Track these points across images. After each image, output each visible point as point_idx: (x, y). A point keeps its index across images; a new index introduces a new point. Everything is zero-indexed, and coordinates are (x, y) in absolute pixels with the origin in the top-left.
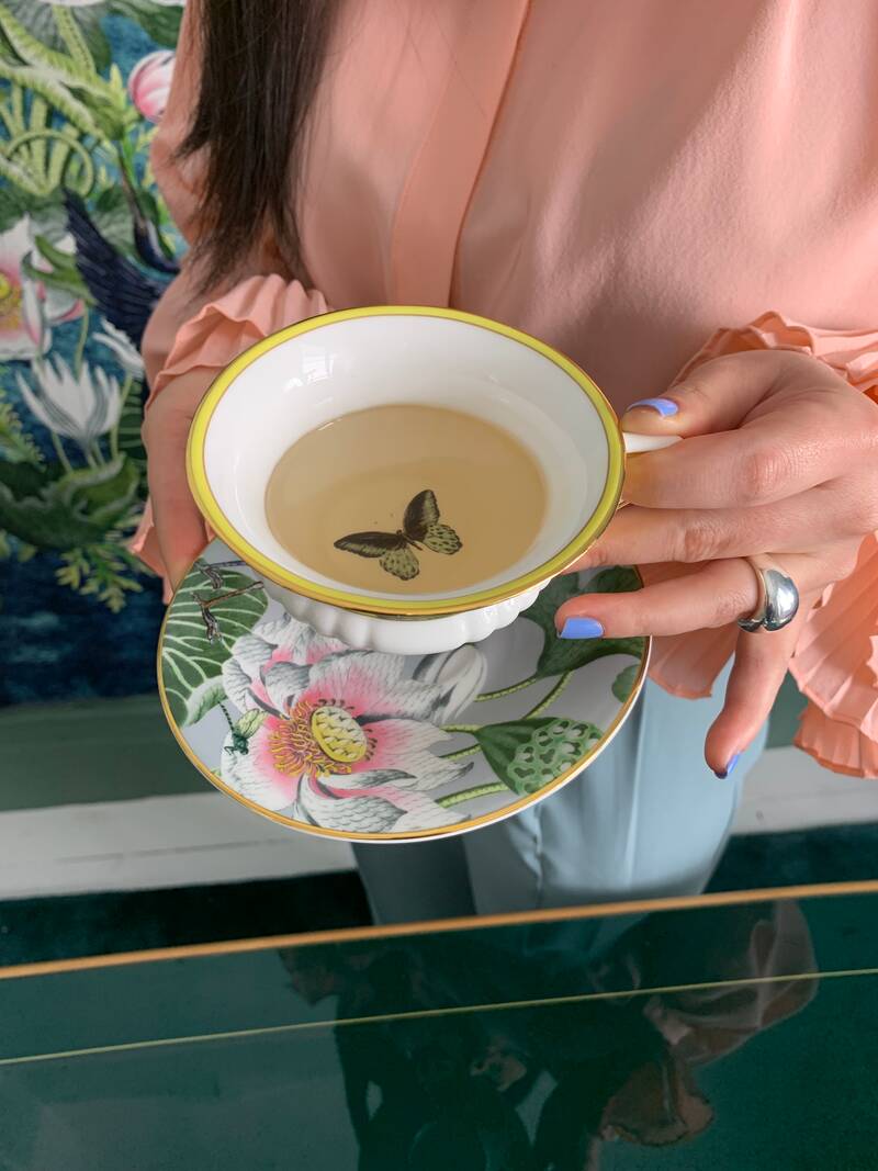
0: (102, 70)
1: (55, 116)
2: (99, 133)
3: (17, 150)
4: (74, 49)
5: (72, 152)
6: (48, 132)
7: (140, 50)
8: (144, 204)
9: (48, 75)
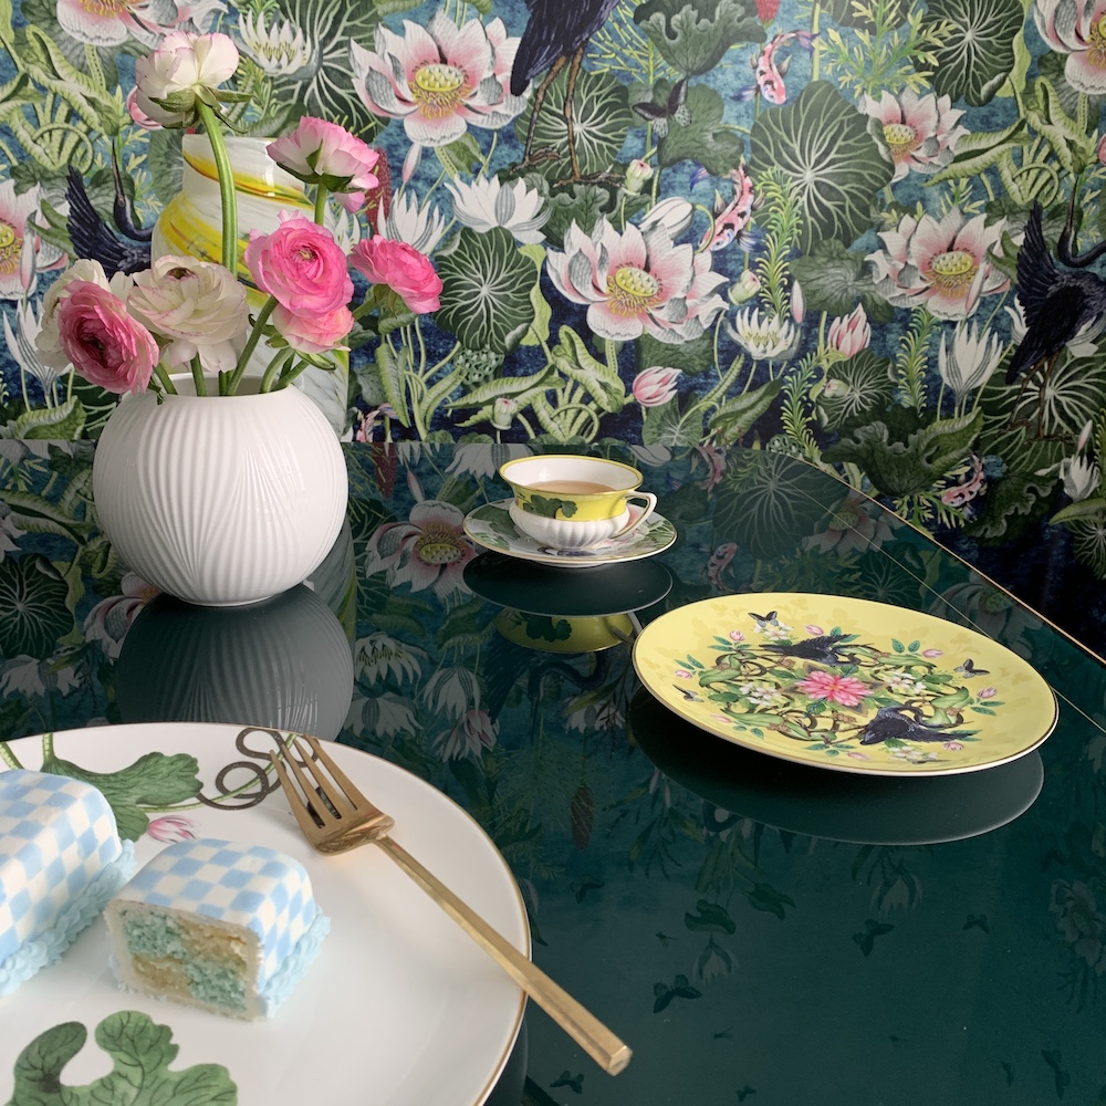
0: (111, 89)
1: (73, 115)
2: (102, 130)
3: (42, 136)
4: (94, 73)
5: (80, 140)
8: (125, 184)
9: (74, 88)
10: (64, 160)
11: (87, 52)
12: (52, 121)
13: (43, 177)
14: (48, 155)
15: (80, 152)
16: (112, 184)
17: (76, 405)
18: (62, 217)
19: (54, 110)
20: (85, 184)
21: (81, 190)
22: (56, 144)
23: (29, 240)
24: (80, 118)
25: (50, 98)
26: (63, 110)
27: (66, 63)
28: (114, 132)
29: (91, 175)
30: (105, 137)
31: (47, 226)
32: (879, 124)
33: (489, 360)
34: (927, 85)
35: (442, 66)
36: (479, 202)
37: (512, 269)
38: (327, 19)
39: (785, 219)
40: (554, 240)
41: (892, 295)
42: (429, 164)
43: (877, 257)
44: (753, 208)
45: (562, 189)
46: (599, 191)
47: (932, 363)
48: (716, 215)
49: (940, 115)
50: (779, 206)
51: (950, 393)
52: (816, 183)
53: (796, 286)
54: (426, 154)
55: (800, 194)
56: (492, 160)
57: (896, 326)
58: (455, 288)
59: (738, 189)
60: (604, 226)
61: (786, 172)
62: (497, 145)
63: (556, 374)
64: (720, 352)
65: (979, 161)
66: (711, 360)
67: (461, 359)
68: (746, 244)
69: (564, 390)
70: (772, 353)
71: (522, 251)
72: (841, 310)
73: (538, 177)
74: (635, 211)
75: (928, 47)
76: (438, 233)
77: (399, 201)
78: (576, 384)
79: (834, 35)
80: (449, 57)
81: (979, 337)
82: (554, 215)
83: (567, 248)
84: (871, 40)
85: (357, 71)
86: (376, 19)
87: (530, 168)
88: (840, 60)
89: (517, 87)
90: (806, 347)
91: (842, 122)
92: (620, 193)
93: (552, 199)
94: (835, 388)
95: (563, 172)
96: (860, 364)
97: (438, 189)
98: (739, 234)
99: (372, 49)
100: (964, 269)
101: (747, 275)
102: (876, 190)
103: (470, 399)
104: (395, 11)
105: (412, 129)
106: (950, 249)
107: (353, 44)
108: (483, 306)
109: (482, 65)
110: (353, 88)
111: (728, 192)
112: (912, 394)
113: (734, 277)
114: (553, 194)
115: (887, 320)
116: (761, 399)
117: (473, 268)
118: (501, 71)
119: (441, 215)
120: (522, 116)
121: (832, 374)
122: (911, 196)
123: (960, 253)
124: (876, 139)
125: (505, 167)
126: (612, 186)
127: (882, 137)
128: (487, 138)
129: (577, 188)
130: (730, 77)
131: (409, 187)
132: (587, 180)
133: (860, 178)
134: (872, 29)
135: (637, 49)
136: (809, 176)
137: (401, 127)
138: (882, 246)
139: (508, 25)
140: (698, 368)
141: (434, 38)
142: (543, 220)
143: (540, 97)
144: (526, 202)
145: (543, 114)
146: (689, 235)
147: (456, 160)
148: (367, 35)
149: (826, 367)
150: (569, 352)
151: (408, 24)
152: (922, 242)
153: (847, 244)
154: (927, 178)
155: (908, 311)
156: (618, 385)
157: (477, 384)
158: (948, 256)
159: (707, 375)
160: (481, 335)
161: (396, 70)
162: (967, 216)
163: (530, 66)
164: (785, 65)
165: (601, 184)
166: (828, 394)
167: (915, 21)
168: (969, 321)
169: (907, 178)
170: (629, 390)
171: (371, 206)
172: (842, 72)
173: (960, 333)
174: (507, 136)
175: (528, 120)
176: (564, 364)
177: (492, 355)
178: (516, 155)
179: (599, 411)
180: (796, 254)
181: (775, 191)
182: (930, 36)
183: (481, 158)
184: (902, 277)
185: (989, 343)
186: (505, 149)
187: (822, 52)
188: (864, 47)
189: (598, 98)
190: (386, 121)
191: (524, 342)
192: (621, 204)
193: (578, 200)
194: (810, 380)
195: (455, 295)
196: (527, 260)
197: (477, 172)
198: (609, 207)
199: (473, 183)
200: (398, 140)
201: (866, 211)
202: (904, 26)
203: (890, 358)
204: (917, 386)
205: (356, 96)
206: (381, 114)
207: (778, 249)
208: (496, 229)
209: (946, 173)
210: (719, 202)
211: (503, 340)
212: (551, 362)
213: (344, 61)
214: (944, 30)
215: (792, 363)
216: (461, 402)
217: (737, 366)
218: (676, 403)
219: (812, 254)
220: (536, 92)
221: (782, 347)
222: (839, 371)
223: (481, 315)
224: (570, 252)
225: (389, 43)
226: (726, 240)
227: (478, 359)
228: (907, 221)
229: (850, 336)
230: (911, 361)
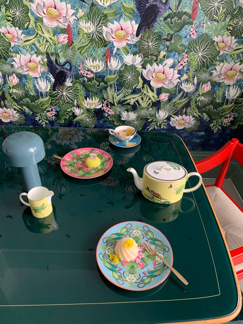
0: (54, 36)
1: (47, 41)
2: (53, 44)
3: (41, 45)
4: (51, 33)
5: (48, 46)
6: (46, 43)
7: (59, 33)
8: (57, 55)
9: (47, 35)
10: (45, 50)
11: (49, 28)
12: (43, 42)
13: (41, 54)
14: (42, 49)
15: (48, 49)
16: (55, 55)
17: (49, 98)
18: (45, 61)
19: (43, 40)
20: (50, 55)
21: (49, 56)
22: (44, 47)
23: (39, 66)
24: (48, 42)
25: (42, 38)
26: (45, 40)
27: (45, 31)
28: (55, 45)
29: (51, 53)
30: (53, 46)
31: (43, 63)
32: (217, 43)
33: (130, 91)
34: (229, 34)
35: (122, 31)
36: (129, 59)
37: (135, 73)
38: (98, 21)
39: (194, 63)
40: (144, 67)
41: (217, 80)
42: (118, 51)
43: (214, 71)
44: (187, 61)
45: (146, 57)
46: (154, 57)
47: (224, 93)
48: (179, 62)
49: (232, 41)
50: (193, 60)
51: (227, 100)
52: (202, 56)
53: (196, 77)
54: (118, 49)
55: (198, 58)
56: (132, 51)
57: (217, 86)
58: (123, 76)
59: (184, 57)
60: (155, 64)
61: (195, 53)
62: (133, 47)
63: (143, 94)
64: (178, 90)
65: (240, 51)
66: (176, 92)
67: (124, 91)
68: (185, 68)
69: (145, 97)
70: (189, 91)
71: (137, 69)
72: (205, 82)
73: (141, 54)
74: (161, 61)
75: (230, 25)
76: (120, 66)
77: (112, 59)
78: (147, 96)
79: (209, 23)
80: (123, 29)
81: (236, 88)
82: (144, 62)
83: (147, 69)
84: (217, 24)
85: (104, 32)
86: (108, 20)
87: (140, 52)
88: (210, 28)
89: (137, 35)
90: (197, 90)
91: (209, 42)
92: (158, 58)
93: (144, 59)
94: (202, 98)
95: (146, 53)
96: (208, 93)
97: (120, 56)
98: (184, 66)
99: (107, 27)
100: (234, 74)
101: (185, 75)
102: (215, 57)
103: (126, 99)
104: (112, 19)
105: (115, 44)
106: (231, 70)
107: (103, 26)
108: (129, 80)
109: (130, 30)
110: (103, 35)
111: (182, 57)
112: (219, 100)
113: (182, 75)
114: (144, 58)
115: (215, 85)
116: (186, 100)
117: (127, 72)
118: (134, 32)
119: (121, 62)
120: (138, 41)
121: (202, 95)
122: (223, 58)
123: (233, 71)
124: (216, 46)
125: (134, 52)
126: (157, 56)
127: (218, 46)
128: (131, 46)
129: (149, 56)
130: (184, 33)
131: (114, 56)
132: (152, 55)
133: (212, 55)
134: (218, 22)
135: (164, 27)
136: (200, 54)
137: (113, 44)
138: (215, 69)
139: (136, 22)
140: (173, 94)
141: (120, 25)
142: (142, 63)
143: (142, 37)
144: (138, 59)
145: (143, 41)
146: (173, 67)
147: (124, 51)
148: (106, 24)
149: (201, 94)
150: (146, 90)
151: (114, 21)
152: (224, 68)
153: (208, 69)
154: (227, 54)
155: (220, 83)
156: (156, 96)
157: (127, 96)
158: (230, 71)
159: (175, 95)
160: (128, 86)
161: (112, 32)
162: (235, 63)
163: (140, 31)
164: (197, 30)
165: (154, 56)
166: (201, 99)
167: (228, 20)
168: (233, 85)
169: (223, 55)
170: (158, 98)
171: (106, 60)
172: (210, 31)
173: (231, 88)
174: (135, 46)
175: (139, 42)
176: (145, 92)
177: (130, 90)
178: (137, 50)
179: (152, 101)
180: (196, 71)
181: (192, 57)
182: (231, 23)
183: (129, 50)
184: (219, 76)
185: (238, 90)
186: (134, 48)
187: (205, 27)
188: (215, 25)
189: (155, 37)
190: (110, 42)
191: (137, 88)
192: (159, 60)
193: (149, 59)
194: (197, 96)
195: (123, 78)
196: (138, 71)
197: (128, 53)
198: (156, 60)
199: (128, 55)
200: (112, 46)
201: (212, 62)
202: (226, 21)
203: (215, 92)
204: (220, 98)
205: (103, 37)
206: (108, 41)
207: (192, 70)
208: (132, 65)
209: (232, 53)
210: (180, 60)
211: (133, 87)
212: (142, 92)
213: (101, 30)
214: (235, 22)
215: (193, 93)
216: (124, 99)
217: (181, 93)
218: (168, 100)
219: (199, 71)
220: (141, 36)
221: (191, 90)
222: (203, 95)
223: (128, 82)
224: (147, 70)
225: (110, 25)
226: (181, 68)
227: (127, 91)
228: (222, 64)
229: (207, 88)
230: (220, 93)
